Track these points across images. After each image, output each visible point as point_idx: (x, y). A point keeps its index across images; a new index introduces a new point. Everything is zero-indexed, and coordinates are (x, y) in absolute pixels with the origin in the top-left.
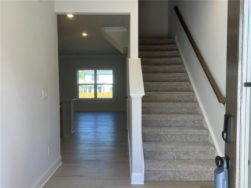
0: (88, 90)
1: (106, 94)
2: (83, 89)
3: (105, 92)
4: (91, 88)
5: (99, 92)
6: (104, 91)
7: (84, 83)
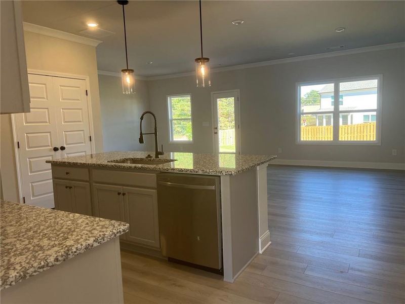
0: (324, 120)
1: (356, 128)
2: (317, 120)
3: (354, 123)
4: (329, 118)
5: (343, 124)
6: (352, 123)
7: (319, 111)
